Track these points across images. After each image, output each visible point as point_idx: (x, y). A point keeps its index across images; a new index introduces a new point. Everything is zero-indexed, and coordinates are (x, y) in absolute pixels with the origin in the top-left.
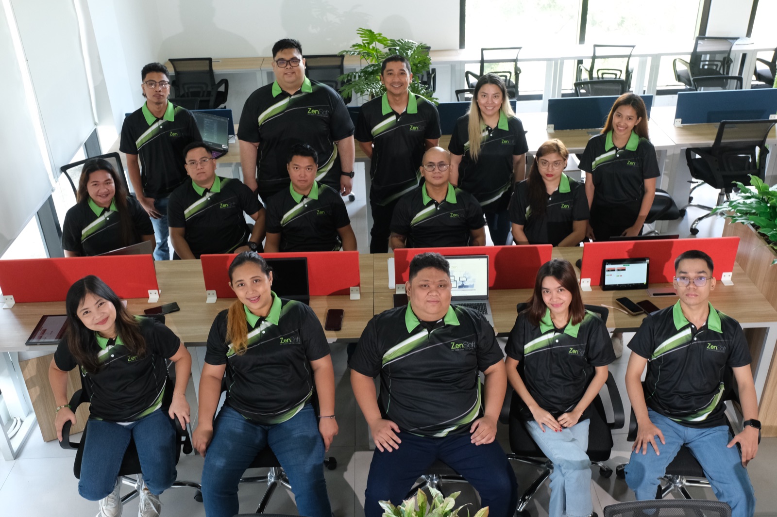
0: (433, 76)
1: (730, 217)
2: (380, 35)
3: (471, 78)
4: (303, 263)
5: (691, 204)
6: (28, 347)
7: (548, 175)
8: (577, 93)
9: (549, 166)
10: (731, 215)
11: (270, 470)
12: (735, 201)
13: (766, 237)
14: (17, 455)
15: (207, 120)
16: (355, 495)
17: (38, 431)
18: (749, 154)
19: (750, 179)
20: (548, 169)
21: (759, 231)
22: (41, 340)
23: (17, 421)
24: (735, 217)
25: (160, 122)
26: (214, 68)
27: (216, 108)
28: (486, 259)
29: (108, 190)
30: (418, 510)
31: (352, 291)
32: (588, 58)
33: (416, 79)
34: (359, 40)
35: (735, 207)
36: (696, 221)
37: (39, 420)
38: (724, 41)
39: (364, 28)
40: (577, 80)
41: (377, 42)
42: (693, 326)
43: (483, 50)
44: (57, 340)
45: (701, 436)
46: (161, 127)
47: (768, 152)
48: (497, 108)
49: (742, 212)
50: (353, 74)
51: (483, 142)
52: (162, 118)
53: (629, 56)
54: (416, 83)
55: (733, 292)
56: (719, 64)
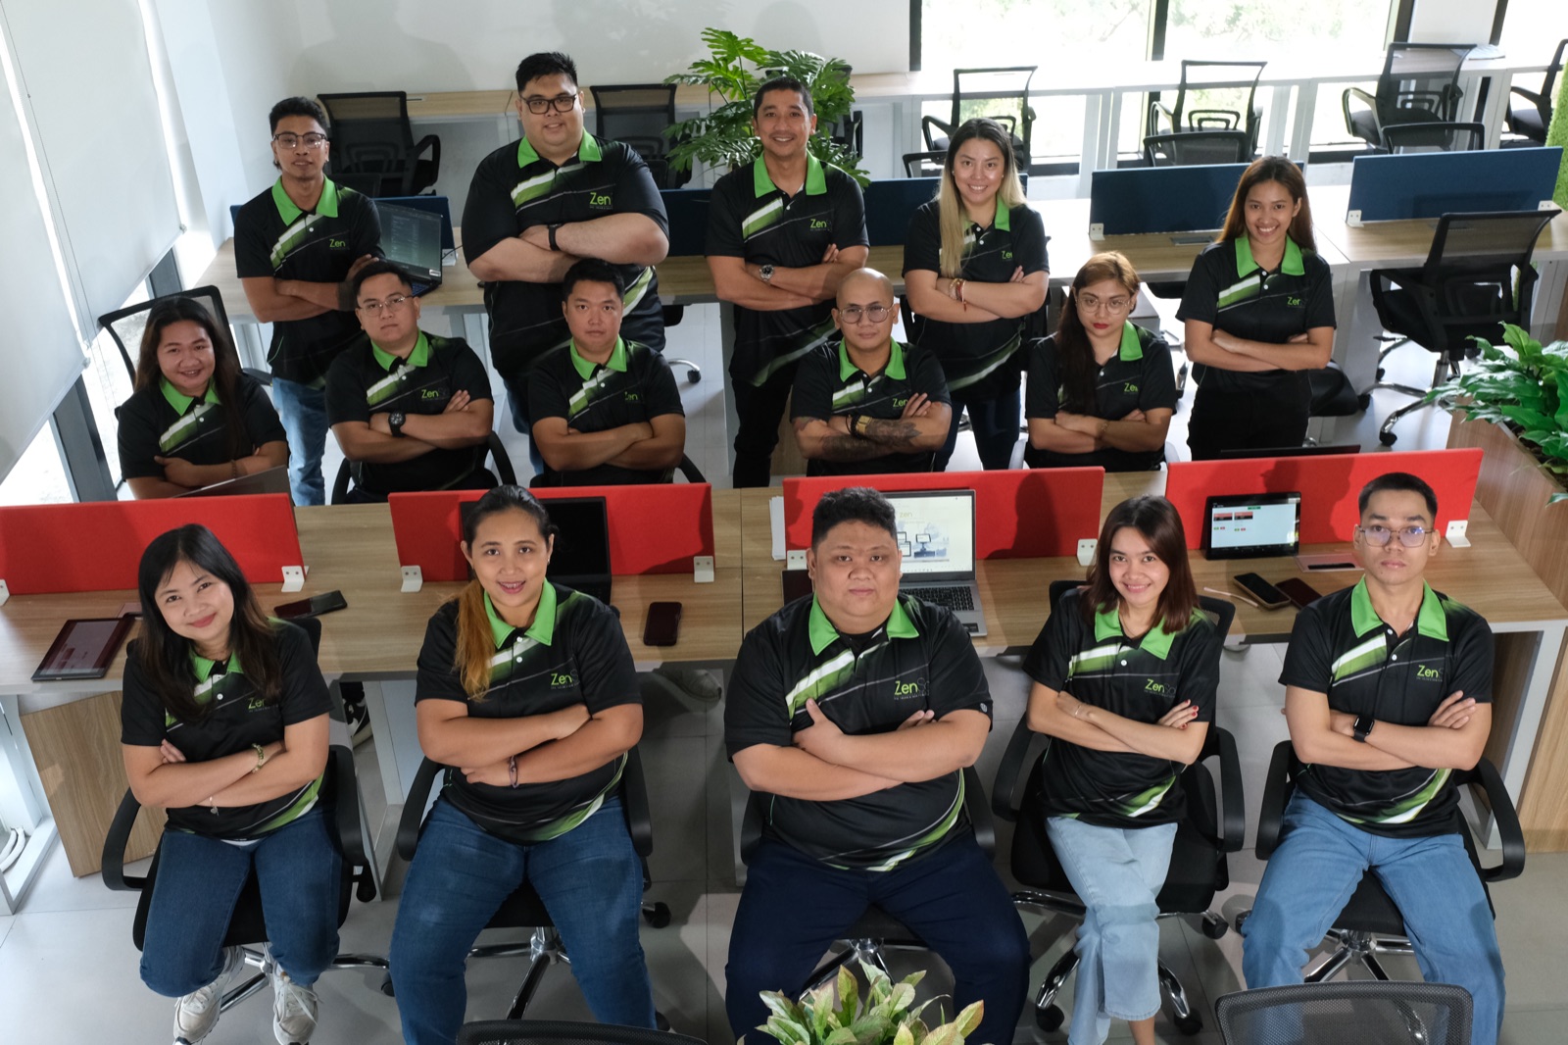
0: (856, 125)
1: (1462, 409)
2: (748, 42)
3: (933, 129)
4: (597, 507)
5: (1382, 383)
6: (39, 685)
7: (1097, 325)
8: (1148, 159)
9: (1099, 307)
10: (1465, 404)
11: (535, 931)
12: (1474, 376)
13: (1536, 448)
14: (18, 906)
15: (397, 218)
16: (708, 978)
17: (60, 855)
18: (1497, 281)
19: (1503, 330)
20: (1097, 314)
21: (1521, 436)
22: (65, 671)
23: (17, 835)
24: (1472, 408)
25: (310, 219)
26: (410, 113)
27: (417, 194)
28: (969, 498)
29: (200, 362)
30: (840, 1009)
31: (698, 564)
32: (1168, 87)
33: (823, 132)
34: (707, 54)
35: (1472, 388)
36: (1390, 417)
37: (62, 833)
38: (1446, 52)
39: (716, 29)
40: (1148, 133)
41: (742, 58)
42: (1390, 632)
43: (957, 72)
44: (96, 670)
45: (1404, 855)
46: (311, 230)
47: (1536, 276)
48: (992, 190)
49: (1488, 397)
50: (694, 122)
51: (966, 255)
52: (313, 212)
53: (1254, 85)
54: (825, 141)
55: (1471, 561)
56: (1436, 98)
